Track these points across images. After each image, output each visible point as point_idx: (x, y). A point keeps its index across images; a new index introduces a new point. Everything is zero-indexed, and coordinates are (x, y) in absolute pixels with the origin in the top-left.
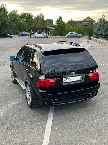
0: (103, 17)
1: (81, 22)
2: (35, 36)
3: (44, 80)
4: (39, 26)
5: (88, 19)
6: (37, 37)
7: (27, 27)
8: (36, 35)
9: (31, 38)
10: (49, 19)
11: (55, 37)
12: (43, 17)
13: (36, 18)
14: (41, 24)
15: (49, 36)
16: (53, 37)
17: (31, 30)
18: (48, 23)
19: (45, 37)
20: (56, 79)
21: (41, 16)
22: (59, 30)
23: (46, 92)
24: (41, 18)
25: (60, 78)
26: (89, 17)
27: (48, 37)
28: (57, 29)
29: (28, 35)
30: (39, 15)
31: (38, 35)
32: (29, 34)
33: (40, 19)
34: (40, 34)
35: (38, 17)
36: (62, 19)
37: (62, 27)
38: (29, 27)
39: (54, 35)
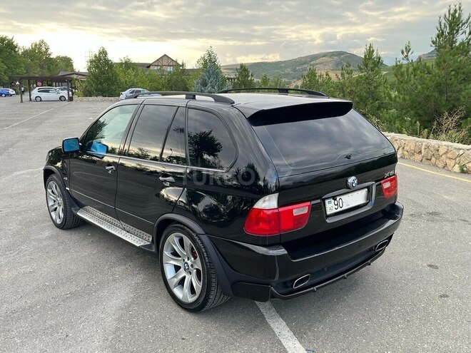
0: (210, 55)
1: (149, 66)
2: (33, 97)
3: (277, 211)
4: (37, 72)
5: (165, 59)
6: (38, 99)
7: (5, 73)
8: (35, 93)
9: (22, 102)
10: (63, 57)
11: (90, 99)
12: (47, 49)
13: (26, 53)
14: (42, 67)
15: (75, 97)
16: (85, 99)
17: (18, 83)
18: (62, 64)
19: (63, 98)
20: (309, 203)
21: (40, 49)
22: (101, 83)
23: (286, 252)
24: (41, 53)
25: (319, 201)
26: (165, 55)
27: (71, 99)
28: (97, 79)
29: (8, 95)
30: (36, 45)
31: (43, 95)
32: (11, 91)
33: (38, 54)
34: (48, 91)
35: (33, 51)
36: (106, 54)
37: (108, 74)
38: (10, 74)
39: (88, 93)
